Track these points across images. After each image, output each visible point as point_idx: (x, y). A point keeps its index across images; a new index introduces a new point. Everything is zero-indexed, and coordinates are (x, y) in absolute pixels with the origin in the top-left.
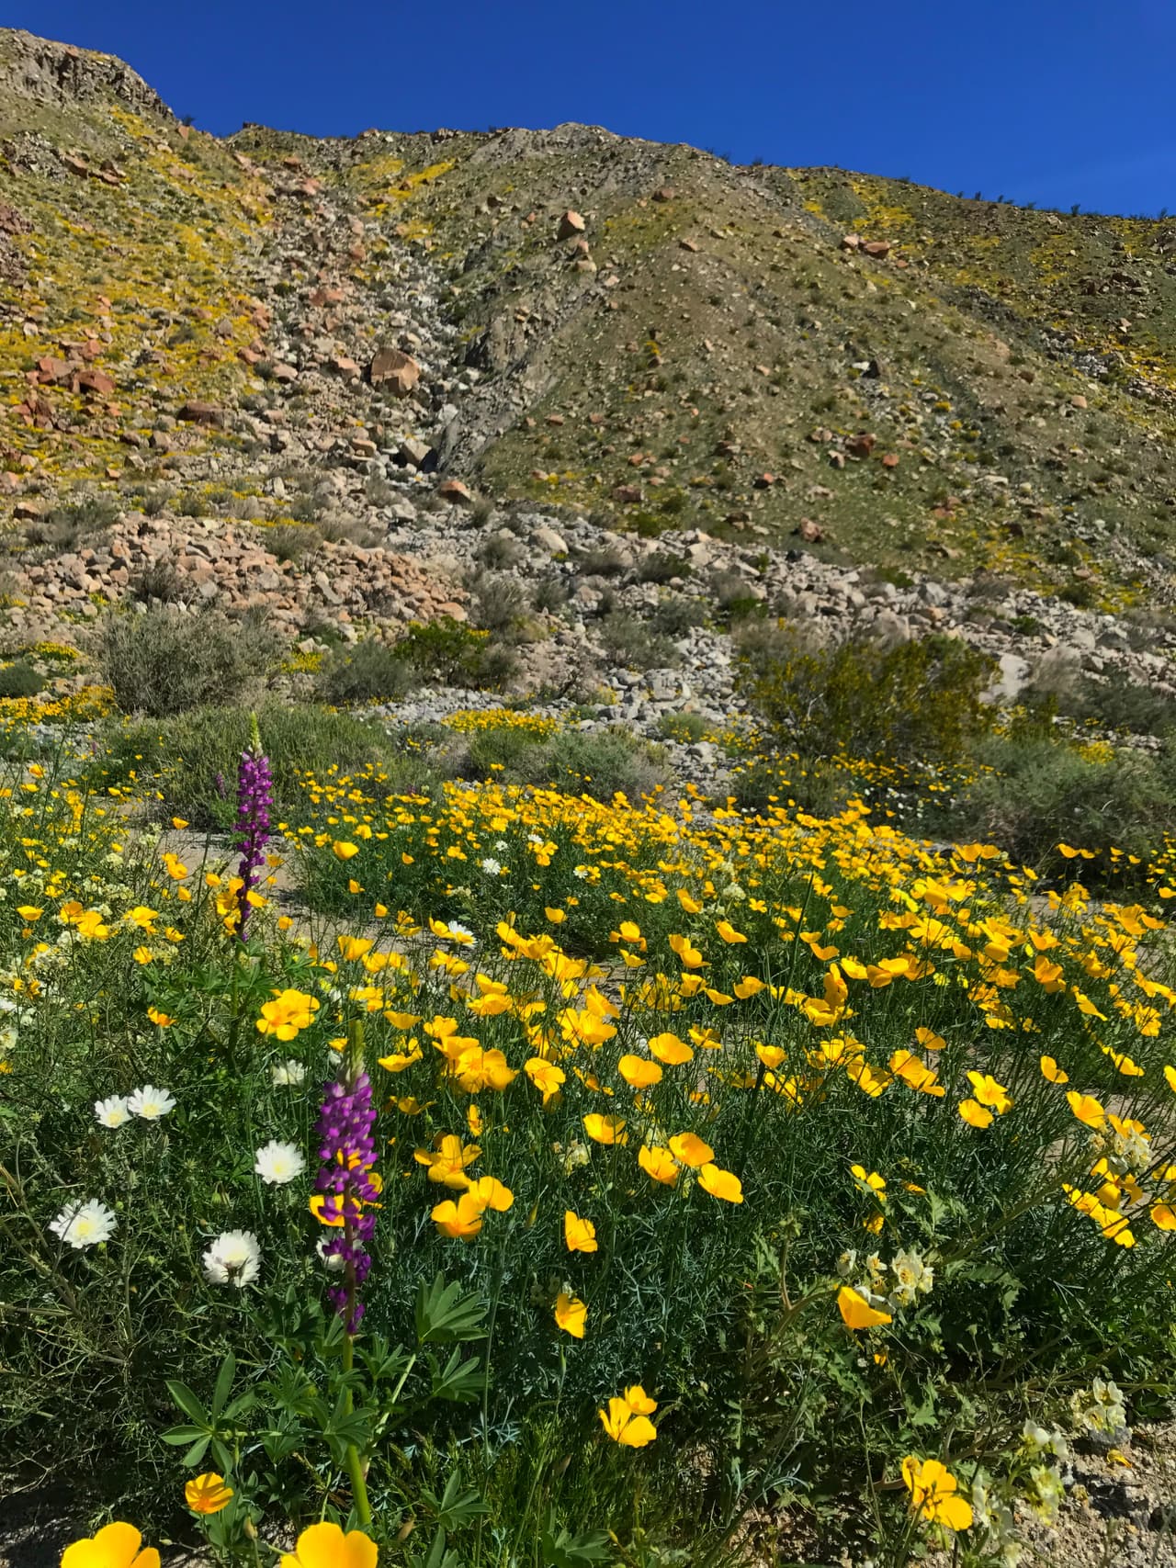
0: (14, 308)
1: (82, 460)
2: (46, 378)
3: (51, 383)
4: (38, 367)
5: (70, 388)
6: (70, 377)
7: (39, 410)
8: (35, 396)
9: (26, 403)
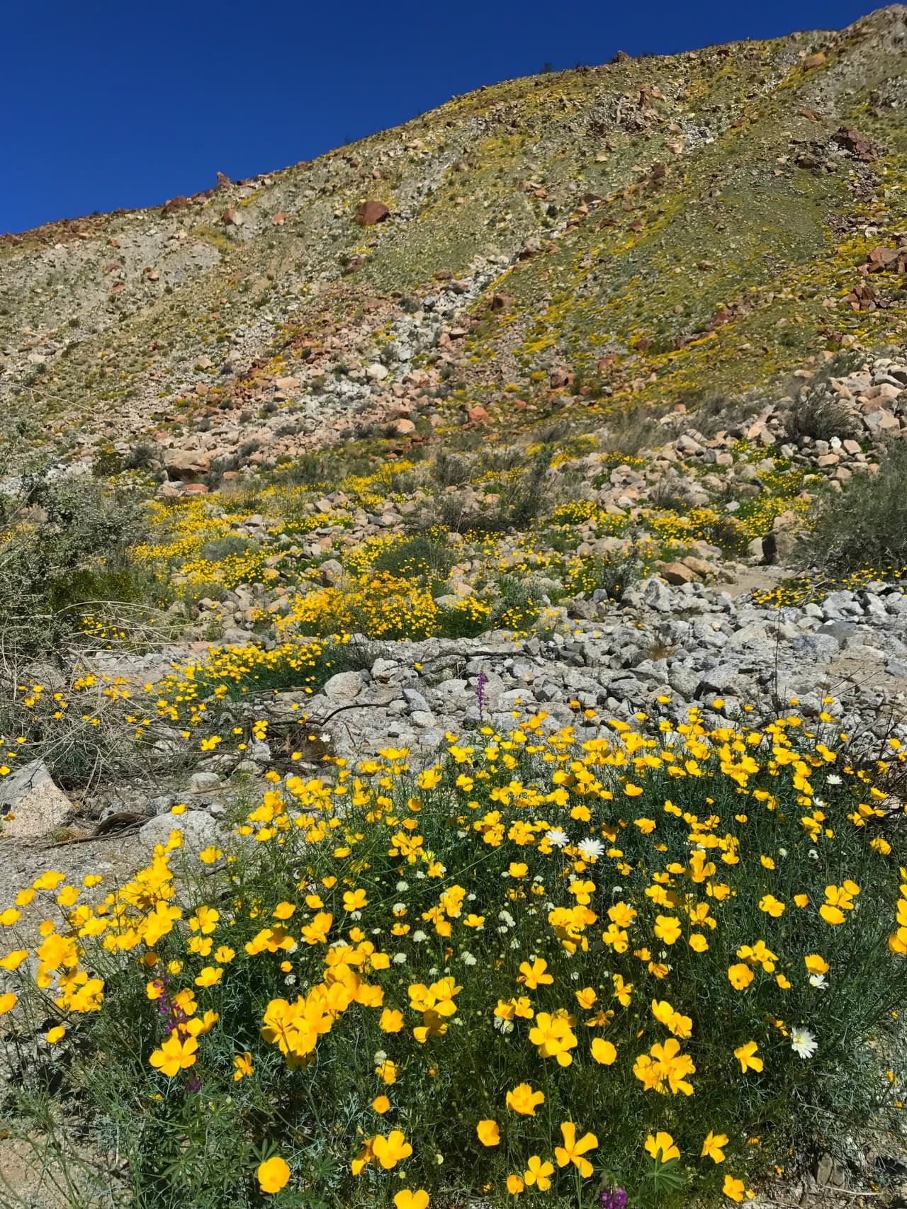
0: (860, 219)
1: (893, 329)
2: (875, 267)
3: (879, 270)
4: (869, 260)
5: (895, 270)
6: (896, 261)
7: (867, 294)
8: (863, 284)
9: (854, 291)
